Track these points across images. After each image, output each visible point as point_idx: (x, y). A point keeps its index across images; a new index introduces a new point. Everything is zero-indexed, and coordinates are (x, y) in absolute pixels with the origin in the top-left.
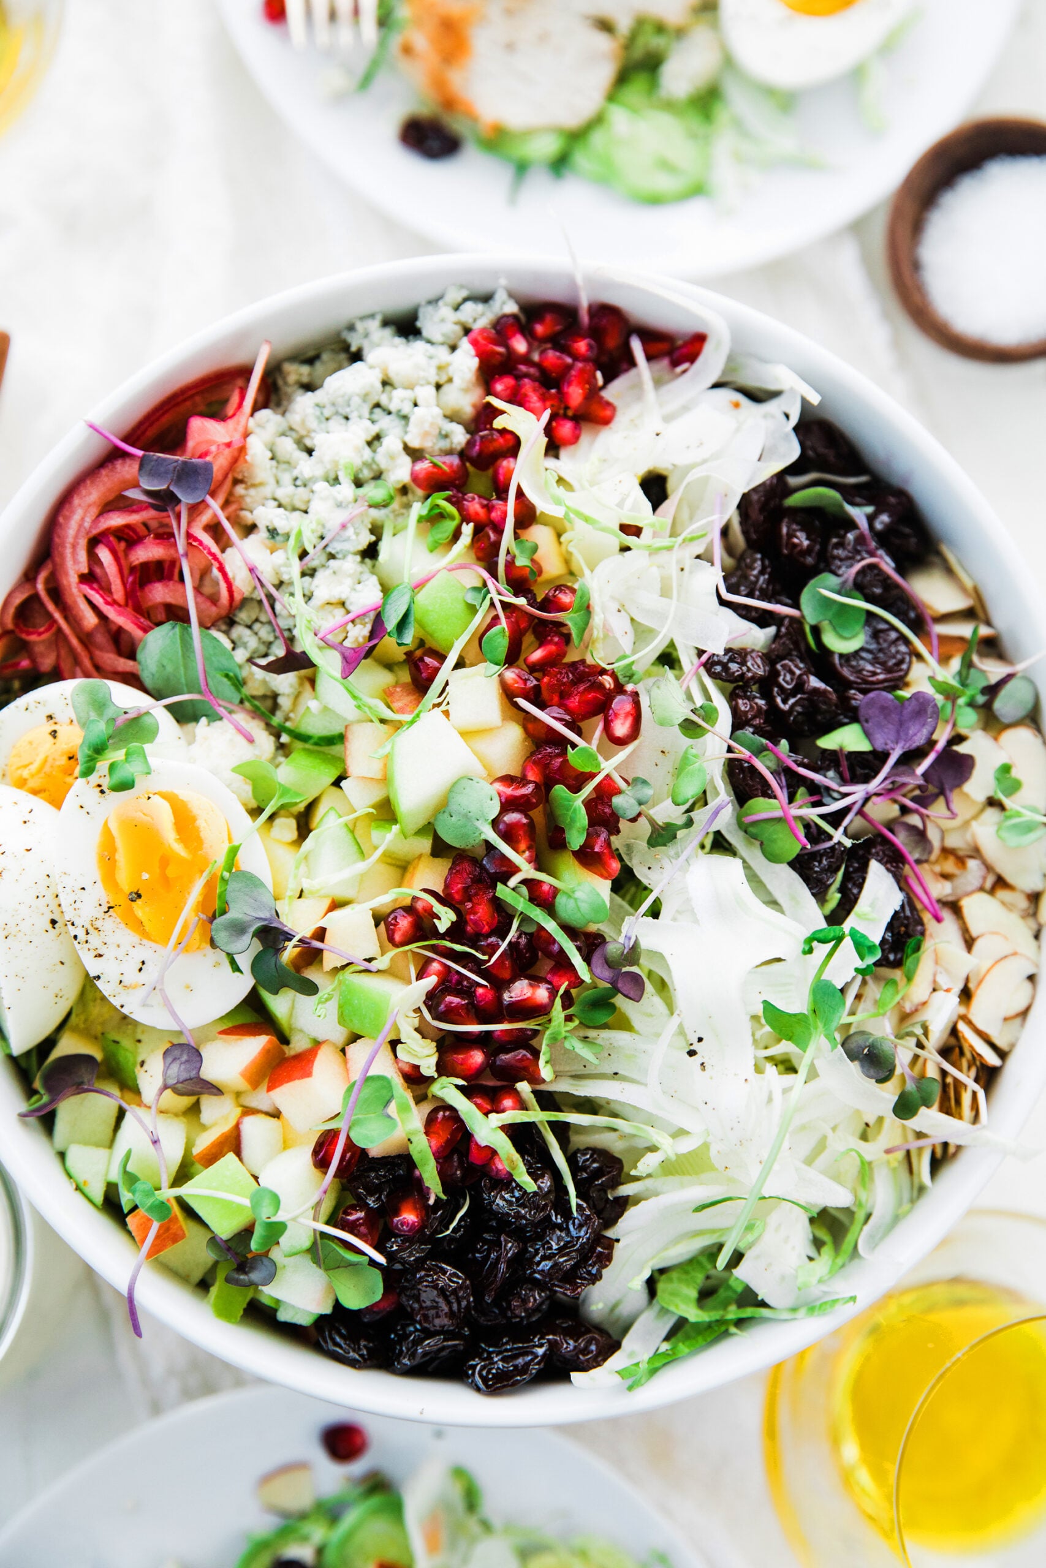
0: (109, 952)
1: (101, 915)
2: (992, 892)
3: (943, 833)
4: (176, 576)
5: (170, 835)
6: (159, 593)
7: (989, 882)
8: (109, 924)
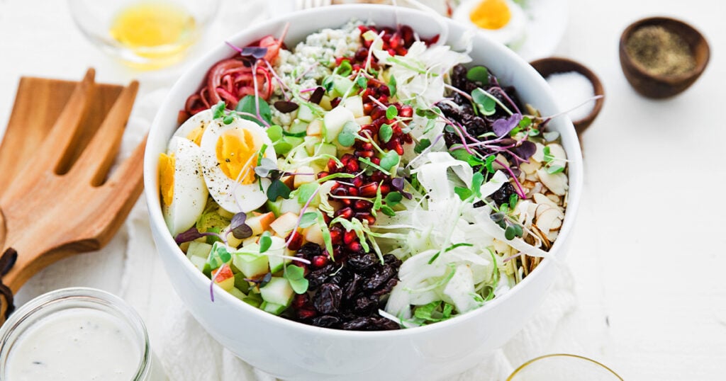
0: (216, 180)
1: (215, 166)
2: (545, 194)
3: (526, 175)
4: (251, 85)
5: (243, 140)
6: (244, 90)
7: (544, 191)
8: (218, 170)
